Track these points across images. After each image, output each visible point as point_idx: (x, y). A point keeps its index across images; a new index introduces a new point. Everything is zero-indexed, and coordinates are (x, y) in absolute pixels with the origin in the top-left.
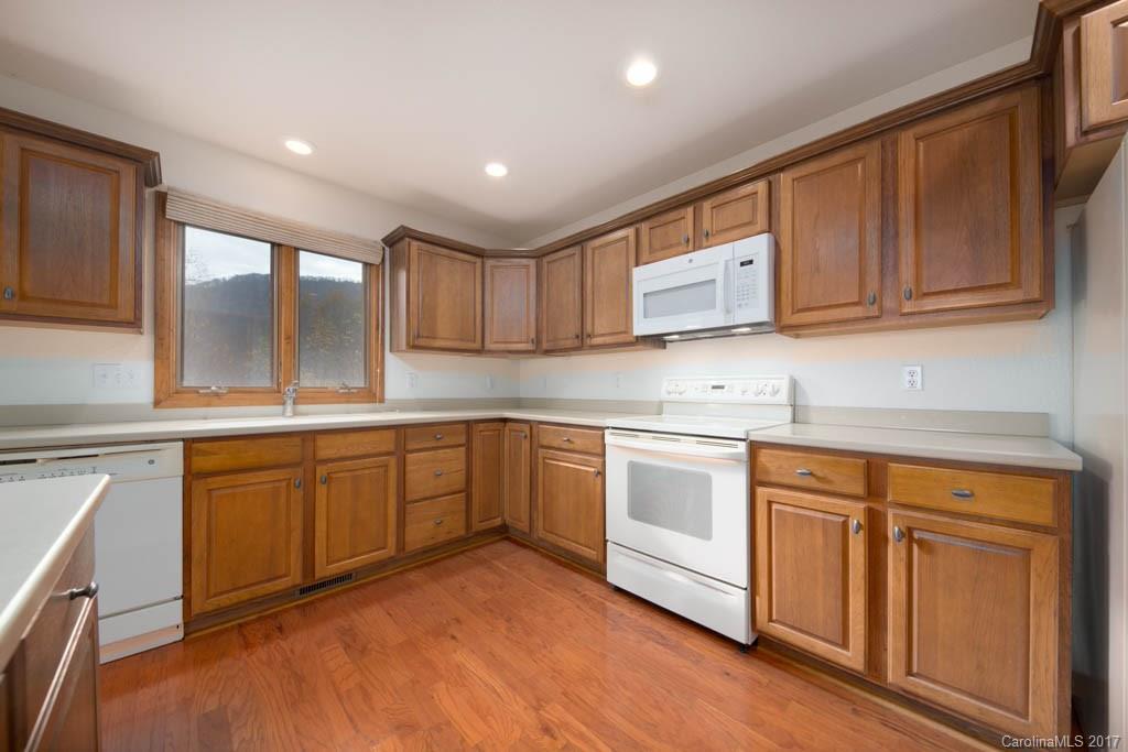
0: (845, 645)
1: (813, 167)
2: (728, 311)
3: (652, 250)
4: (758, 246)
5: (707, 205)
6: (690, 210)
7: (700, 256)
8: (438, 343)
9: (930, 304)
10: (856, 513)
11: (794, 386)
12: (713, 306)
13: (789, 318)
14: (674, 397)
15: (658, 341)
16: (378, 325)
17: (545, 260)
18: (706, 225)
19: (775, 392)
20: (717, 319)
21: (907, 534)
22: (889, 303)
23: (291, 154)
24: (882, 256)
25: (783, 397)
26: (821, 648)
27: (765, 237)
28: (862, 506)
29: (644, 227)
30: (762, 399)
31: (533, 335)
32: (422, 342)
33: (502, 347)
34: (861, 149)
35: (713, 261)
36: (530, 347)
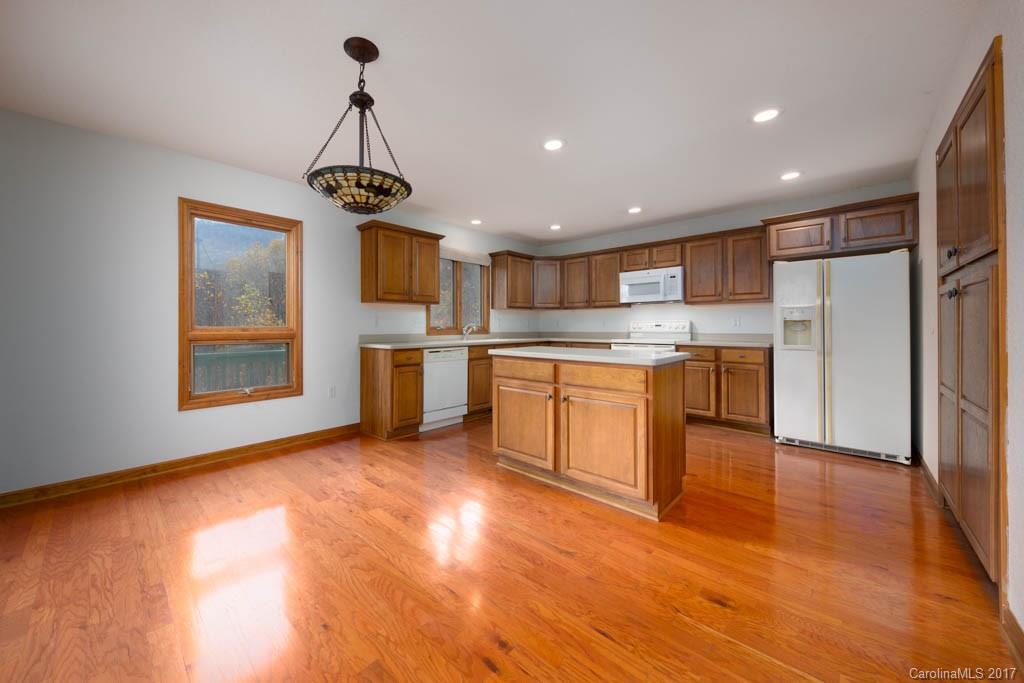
0: (709, 410)
1: (697, 243)
2: (665, 295)
3: (629, 265)
4: (678, 271)
5: (655, 250)
6: (647, 251)
7: (652, 272)
8: (518, 305)
9: (737, 297)
10: (712, 366)
11: (691, 324)
12: (659, 292)
13: (689, 299)
14: (637, 330)
15: (629, 305)
16: (488, 296)
17: (566, 262)
18: (655, 259)
19: (684, 328)
20: (661, 299)
21: (727, 371)
22: (725, 296)
23: (474, 225)
24: (722, 279)
25: (687, 329)
26: (701, 412)
27: (680, 268)
28: (713, 364)
29: (625, 254)
30: (678, 330)
31: (558, 299)
32: (513, 305)
33: (543, 305)
34: (715, 241)
35: (658, 275)
36: (557, 305)
